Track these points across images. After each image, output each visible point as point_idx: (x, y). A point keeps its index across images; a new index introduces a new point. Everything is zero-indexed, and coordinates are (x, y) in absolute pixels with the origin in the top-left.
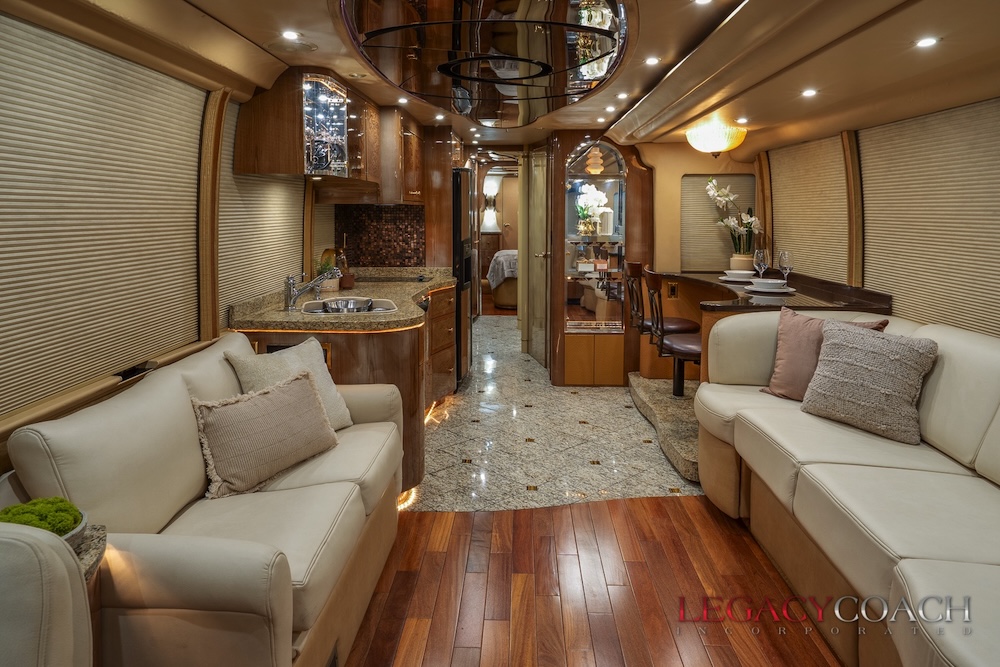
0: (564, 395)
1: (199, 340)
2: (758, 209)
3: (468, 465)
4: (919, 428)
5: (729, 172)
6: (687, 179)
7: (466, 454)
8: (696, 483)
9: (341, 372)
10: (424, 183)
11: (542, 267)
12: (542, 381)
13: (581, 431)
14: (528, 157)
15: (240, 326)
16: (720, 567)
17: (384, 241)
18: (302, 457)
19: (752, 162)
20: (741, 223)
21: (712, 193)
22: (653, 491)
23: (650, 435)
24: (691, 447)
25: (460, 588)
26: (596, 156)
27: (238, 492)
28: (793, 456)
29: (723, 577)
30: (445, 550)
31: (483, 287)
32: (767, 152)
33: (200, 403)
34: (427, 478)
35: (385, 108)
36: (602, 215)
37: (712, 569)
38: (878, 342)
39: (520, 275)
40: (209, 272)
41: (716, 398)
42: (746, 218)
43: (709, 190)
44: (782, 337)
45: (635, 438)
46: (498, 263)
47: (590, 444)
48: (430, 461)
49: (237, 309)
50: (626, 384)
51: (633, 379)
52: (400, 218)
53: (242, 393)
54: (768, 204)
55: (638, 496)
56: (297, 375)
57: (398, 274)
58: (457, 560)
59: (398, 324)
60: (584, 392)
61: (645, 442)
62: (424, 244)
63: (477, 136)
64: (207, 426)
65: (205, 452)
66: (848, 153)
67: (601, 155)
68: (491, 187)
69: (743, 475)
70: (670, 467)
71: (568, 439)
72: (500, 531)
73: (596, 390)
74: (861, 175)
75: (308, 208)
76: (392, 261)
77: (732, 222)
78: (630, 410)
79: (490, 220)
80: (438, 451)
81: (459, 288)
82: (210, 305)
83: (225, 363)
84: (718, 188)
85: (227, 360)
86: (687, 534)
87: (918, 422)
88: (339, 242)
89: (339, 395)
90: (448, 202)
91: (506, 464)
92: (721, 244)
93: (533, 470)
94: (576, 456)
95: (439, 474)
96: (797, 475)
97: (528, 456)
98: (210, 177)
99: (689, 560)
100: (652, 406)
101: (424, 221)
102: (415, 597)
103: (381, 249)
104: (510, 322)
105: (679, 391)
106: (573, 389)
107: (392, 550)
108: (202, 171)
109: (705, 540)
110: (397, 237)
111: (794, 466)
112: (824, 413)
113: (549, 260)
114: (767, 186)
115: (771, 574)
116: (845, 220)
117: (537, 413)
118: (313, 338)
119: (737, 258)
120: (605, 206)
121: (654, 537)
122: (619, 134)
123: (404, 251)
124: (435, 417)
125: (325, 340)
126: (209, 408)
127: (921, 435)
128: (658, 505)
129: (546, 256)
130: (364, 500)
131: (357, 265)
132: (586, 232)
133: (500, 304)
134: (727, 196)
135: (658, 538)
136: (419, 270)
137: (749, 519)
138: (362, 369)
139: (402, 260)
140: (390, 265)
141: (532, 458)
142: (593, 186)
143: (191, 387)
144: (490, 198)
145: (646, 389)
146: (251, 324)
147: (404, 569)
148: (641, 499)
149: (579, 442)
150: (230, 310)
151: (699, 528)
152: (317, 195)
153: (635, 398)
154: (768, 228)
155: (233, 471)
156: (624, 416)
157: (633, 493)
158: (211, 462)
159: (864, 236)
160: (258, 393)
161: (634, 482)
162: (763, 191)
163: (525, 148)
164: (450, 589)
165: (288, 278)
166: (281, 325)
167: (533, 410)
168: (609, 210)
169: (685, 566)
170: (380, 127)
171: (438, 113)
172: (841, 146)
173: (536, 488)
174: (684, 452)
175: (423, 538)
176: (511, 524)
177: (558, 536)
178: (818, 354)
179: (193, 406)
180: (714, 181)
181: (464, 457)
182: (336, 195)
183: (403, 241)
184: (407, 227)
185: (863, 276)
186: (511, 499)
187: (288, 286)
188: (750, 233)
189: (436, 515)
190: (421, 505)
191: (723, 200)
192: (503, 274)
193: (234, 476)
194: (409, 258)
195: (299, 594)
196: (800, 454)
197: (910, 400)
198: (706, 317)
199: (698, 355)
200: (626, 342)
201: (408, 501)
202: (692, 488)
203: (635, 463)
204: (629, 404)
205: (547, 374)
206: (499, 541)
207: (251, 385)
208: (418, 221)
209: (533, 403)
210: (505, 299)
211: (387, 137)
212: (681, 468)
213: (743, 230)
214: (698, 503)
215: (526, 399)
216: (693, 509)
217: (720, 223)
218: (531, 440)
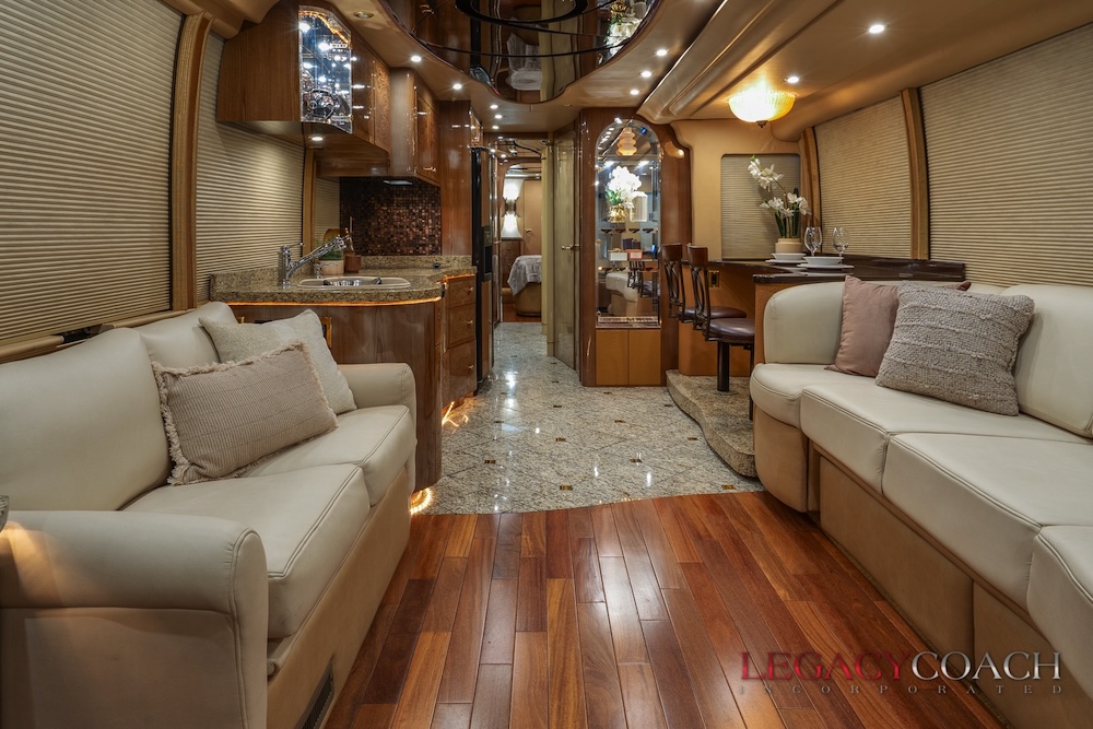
0: (597, 397)
1: (171, 309)
2: (804, 187)
3: (491, 466)
4: (1017, 397)
5: (772, 152)
6: (727, 160)
7: (489, 454)
8: (754, 479)
9: (343, 351)
10: (441, 160)
11: (569, 261)
12: (571, 383)
13: (617, 430)
14: (553, 145)
15: (224, 298)
16: (790, 566)
17: (395, 227)
18: (292, 439)
19: (797, 141)
20: (787, 204)
21: (755, 172)
22: (703, 488)
23: (695, 432)
24: (744, 440)
25: (486, 596)
26: (627, 136)
27: (210, 478)
28: (878, 427)
29: (795, 576)
30: (467, 556)
31: (504, 296)
32: (813, 128)
33: (164, 369)
34: (443, 480)
35: (396, 70)
36: (636, 200)
37: (782, 568)
38: (965, 301)
39: (544, 279)
40: (184, 229)
41: (775, 378)
42: (792, 198)
43: (751, 169)
44: (849, 307)
45: (678, 436)
46: (520, 267)
47: (628, 443)
48: (447, 462)
49: (218, 279)
50: (664, 383)
51: (671, 377)
52: (413, 202)
53: (220, 361)
54: (815, 184)
55: (687, 493)
56: (288, 345)
57: (411, 263)
58: (481, 566)
59: (411, 295)
60: (618, 392)
61: (690, 439)
62: (440, 230)
63: (498, 117)
64: (171, 396)
65: (168, 428)
66: (910, 113)
67: (633, 135)
68: (511, 191)
69: (811, 461)
70: (720, 464)
71: (604, 437)
72: (531, 533)
73: (631, 390)
74: (924, 136)
75: (308, 180)
76: (405, 249)
77: (777, 203)
78: (670, 409)
79: (510, 225)
80: (457, 453)
81: (480, 278)
82: (184, 269)
83: (200, 331)
84: (762, 167)
85: (203, 328)
86: (747, 531)
87: (1015, 390)
88: (344, 223)
89: (339, 373)
90: (466, 183)
91: (534, 464)
92: (763, 229)
93: (566, 470)
94: (613, 455)
95: (458, 475)
96: (886, 447)
97: (559, 455)
98: (186, 117)
99: (753, 559)
100: (696, 402)
101: (440, 205)
102: (431, 608)
103: (392, 236)
104: (536, 327)
105: (724, 387)
106: (606, 390)
107: (404, 556)
108: (176, 109)
109: (769, 538)
110: (410, 223)
111: (882, 437)
112: (904, 386)
113: (578, 253)
114: (814, 164)
115: (850, 572)
116: (907, 189)
117: (566, 415)
118: (310, 310)
119: (783, 243)
120: (639, 189)
121: (710, 536)
122: (653, 107)
123: (418, 237)
124: (453, 419)
125: (325, 315)
126: (175, 376)
127: (1019, 405)
128: (712, 503)
129: (573, 248)
130: (368, 486)
131: (365, 253)
132: (618, 219)
133: (523, 310)
134: (771, 176)
135: (715, 538)
136: (435, 258)
137: (818, 513)
138: (367, 348)
139: (416, 248)
140: (402, 253)
141: (564, 458)
142: (625, 168)
143: (152, 352)
144: (511, 202)
145: (688, 386)
146: (237, 296)
147: (418, 578)
148: (691, 497)
149: (617, 440)
150: (211, 281)
151: (760, 525)
152: (318, 167)
153: (676, 396)
154: (815, 210)
155: (203, 451)
156: (664, 415)
157: (681, 491)
158: (175, 440)
159: (929, 203)
160: (239, 363)
161: (681, 479)
162: (809, 170)
163: (550, 135)
164: (473, 598)
165: (282, 248)
166: (273, 297)
167: (562, 410)
168: (642, 194)
169: (749, 565)
170: (390, 90)
171: (456, 79)
172: (901, 109)
173: (570, 488)
174: (736, 445)
175: (441, 543)
176: (543, 526)
177: (599, 537)
178: (892, 321)
179: (154, 372)
180: (757, 160)
181: (487, 458)
182: (340, 166)
183: (417, 227)
184: (421, 211)
185: (929, 248)
186: (542, 500)
187: (283, 256)
188: (797, 215)
189: (456, 520)
190: (438, 507)
191: (768, 180)
192: (526, 278)
193: (205, 458)
194: (424, 245)
195: (278, 589)
196: (888, 424)
197: (1006, 364)
198: (760, 291)
199: (752, 338)
200: (663, 337)
201: (423, 503)
202: (748, 484)
203: (681, 461)
204: (668, 403)
205: (577, 375)
206: (530, 544)
207: (231, 356)
208: (433, 205)
209: (562, 403)
210: (527, 305)
211: (399, 103)
212: (734, 463)
213: (789, 212)
214: (756, 499)
215: (555, 399)
216: (751, 506)
217: (764, 205)
218: (563, 440)
